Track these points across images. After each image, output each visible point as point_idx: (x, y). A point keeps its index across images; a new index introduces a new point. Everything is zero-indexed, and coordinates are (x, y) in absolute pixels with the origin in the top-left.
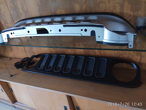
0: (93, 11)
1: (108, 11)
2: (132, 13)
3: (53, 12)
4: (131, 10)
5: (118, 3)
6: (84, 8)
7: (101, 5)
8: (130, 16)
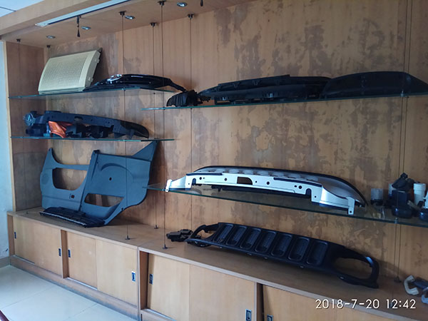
0: (313, 172)
1: (333, 174)
2: (365, 182)
3: (256, 164)
4: (364, 179)
5: (348, 167)
6: (301, 166)
7: (324, 166)
8: (363, 185)
